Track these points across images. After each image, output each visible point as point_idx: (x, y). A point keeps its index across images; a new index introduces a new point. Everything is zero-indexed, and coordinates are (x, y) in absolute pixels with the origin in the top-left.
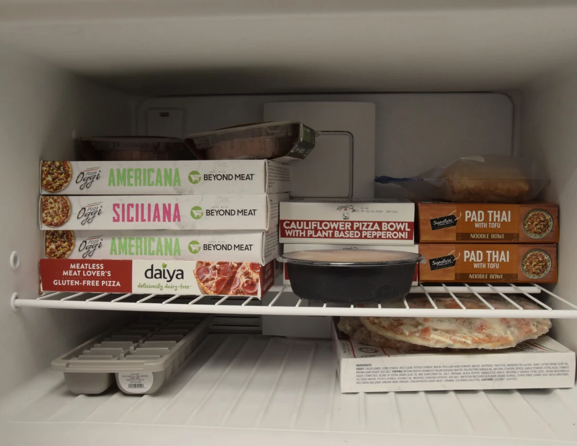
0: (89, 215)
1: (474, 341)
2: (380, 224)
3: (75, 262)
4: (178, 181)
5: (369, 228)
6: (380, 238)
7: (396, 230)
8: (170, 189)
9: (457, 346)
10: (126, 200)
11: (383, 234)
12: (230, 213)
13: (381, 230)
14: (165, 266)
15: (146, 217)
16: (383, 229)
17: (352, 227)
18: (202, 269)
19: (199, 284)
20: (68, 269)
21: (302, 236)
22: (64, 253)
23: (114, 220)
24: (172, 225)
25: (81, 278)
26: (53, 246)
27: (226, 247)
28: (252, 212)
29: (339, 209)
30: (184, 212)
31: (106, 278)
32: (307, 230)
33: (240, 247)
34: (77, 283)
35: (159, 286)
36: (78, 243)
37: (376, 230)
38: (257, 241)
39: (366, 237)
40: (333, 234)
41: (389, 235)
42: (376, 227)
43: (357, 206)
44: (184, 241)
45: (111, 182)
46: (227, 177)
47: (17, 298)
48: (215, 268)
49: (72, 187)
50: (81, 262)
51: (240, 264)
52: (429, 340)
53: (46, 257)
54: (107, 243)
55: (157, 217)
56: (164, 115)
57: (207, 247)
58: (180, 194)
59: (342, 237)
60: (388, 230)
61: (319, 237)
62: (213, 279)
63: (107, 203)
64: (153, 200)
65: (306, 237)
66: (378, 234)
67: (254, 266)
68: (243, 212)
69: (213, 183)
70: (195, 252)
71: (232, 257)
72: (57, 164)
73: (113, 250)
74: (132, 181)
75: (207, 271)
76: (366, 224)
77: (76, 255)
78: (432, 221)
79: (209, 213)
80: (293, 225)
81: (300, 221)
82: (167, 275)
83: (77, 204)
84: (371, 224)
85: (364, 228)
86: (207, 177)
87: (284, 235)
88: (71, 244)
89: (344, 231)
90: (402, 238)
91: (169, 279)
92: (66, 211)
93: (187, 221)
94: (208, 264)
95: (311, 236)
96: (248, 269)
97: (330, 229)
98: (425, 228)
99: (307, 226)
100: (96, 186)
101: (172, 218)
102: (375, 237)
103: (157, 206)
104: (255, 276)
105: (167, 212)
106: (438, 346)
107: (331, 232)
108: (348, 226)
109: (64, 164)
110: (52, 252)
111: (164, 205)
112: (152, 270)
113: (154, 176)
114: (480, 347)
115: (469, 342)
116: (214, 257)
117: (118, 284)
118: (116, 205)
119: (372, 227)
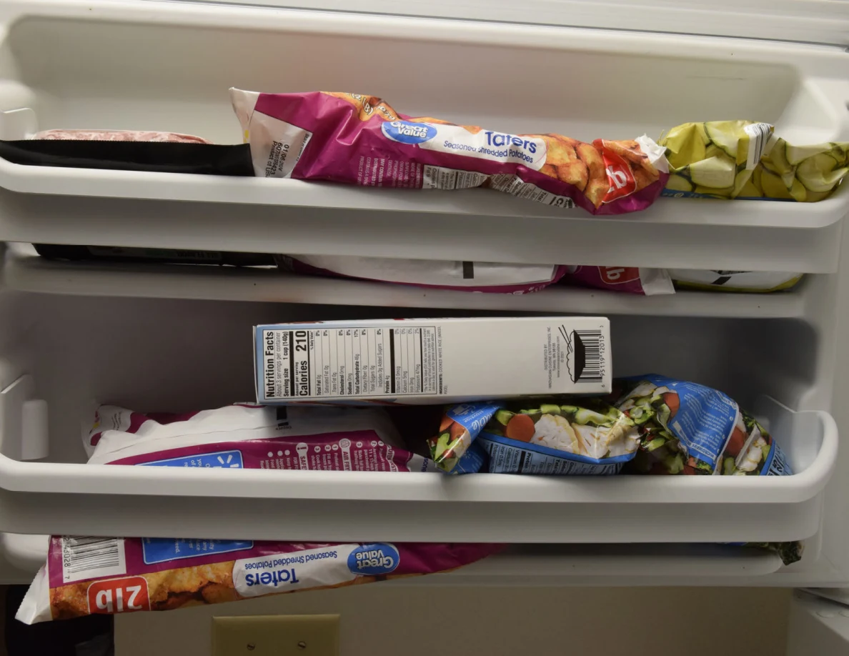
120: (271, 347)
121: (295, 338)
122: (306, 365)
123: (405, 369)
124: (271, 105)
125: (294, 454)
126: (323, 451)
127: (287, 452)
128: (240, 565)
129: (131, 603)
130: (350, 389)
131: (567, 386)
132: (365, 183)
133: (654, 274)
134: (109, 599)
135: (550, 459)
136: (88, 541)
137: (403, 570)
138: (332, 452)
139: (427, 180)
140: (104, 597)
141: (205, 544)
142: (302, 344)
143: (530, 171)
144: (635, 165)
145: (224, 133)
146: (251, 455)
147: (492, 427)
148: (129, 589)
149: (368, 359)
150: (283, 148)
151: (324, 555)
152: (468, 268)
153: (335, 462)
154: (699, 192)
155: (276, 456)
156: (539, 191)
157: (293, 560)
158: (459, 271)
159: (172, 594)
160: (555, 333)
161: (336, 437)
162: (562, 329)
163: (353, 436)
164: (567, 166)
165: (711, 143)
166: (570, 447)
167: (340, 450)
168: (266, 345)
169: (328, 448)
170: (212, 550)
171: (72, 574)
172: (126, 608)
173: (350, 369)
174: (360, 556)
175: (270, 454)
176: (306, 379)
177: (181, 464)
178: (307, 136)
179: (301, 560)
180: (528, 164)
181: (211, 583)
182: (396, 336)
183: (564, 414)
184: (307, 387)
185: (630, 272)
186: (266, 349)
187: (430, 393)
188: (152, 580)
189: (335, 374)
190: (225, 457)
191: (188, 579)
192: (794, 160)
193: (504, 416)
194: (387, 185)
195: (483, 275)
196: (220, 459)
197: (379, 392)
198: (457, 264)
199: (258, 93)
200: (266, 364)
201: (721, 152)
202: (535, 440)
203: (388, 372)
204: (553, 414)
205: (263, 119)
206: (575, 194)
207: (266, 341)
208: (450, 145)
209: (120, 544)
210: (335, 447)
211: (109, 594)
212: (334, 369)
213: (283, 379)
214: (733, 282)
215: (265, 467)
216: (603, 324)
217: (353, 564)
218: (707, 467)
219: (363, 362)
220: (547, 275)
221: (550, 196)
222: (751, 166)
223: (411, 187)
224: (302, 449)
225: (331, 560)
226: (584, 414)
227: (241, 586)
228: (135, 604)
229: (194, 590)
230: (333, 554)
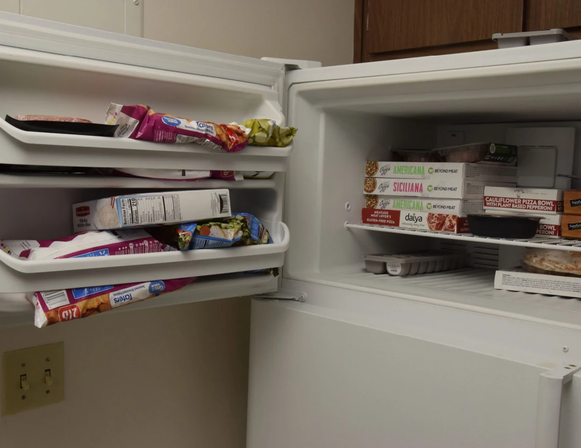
0: (384, 187)
1: (566, 268)
2: (537, 201)
3: (376, 210)
4: (423, 173)
5: (531, 203)
6: (537, 209)
7: (546, 205)
8: (419, 176)
9: (557, 270)
10: (400, 181)
11: (538, 207)
12: (445, 189)
13: (537, 205)
14: (414, 214)
15: (407, 189)
16: (539, 204)
17: (522, 202)
18: (431, 216)
19: (428, 225)
20: (373, 213)
21: (495, 206)
22: (374, 206)
23: (394, 190)
24: (418, 194)
25: (378, 218)
26: (369, 203)
27: (443, 207)
28: (455, 189)
29: (516, 191)
30: (425, 188)
31: (388, 219)
32: (497, 203)
33: (449, 207)
34: (377, 221)
35: (411, 224)
36: (380, 201)
37: (535, 205)
38: (457, 204)
39: (529, 208)
40: (511, 206)
41: (542, 208)
42: (535, 202)
43: (525, 190)
44: (425, 202)
45: (395, 172)
46: (445, 171)
47: (348, 223)
48: (436, 217)
49: (378, 174)
50: (379, 210)
51: (447, 215)
52: (543, 265)
53: (366, 207)
54: (392, 201)
55: (412, 190)
57: (435, 206)
58: (424, 178)
59: (516, 208)
60: (541, 205)
61: (504, 207)
62: (435, 222)
63: (392, 181)
64: (411, 181)
65: (497, 206)
66: (536, 207)
67: (454, 217)
68: (451, 189)
69: (439, 174)
70: (429, 209)
71: (444, 212)
72: (373, 163)
73: (394, 206)
74: (404, 171)
75: (433, 218)
76: (529, 201)
77: (378, 207)
78: (571, 201)
79: (436, 189)
80: (491, 200)
81: (494, 197)
82: (415, 219)
83: (379, 182)
84: (532, 201)
85: (528, 203)
86: (436, 171)
87: (485, 205)
88: (377, 202)
89: (517, 204)
90: (549, 210)
91: (415, 221)
92: (374, 185)
93: (426, 193)
94: (433, 215)
95: (500, 206)
96: (451, 218)
97: (510, 203)
98: (567, 205)
99: (498, 200)
100: (389, 174)
101: (419, 190)
102: (534, 209)
103: (413, 184)
104: (454, 222)
105: (417, 187)
106: (547, 269)
107: (510, 204)
108: (519, 201)
109: (375, 163)
110: (369, 205)
111: (416, 184)
112: (408, 216)
113: (413, 169)
114: (571, 272)
115: (563, 268)
116: (437, 212)
117: (394, 222)
118: (395, 183)
119: (533, 203)
120: (124, 205)
121: (132, 201)
122: (137, 212)
123: (168, 212)
124: (128, 111)
125: (129, 248)
126: (139, 246)
127: (126, 248)
128: (111, 294)
129: (74, 316)
130: (152, 220)
131: (219, 215)
132: (157, 140)
133: (238, 173)
134: (67, 314)
135: (216, 242)
136: (50, 293)
137: (165, 291)
138: (142, 246)
139: (177, 139)
140: (65, 314)
141: (96, 288)
142: (135, 204)
143: (212, 137)
144: (240, 134)
145: (110, 121)
146: (112, 249)
147: (196, 232)
148: (73, 310)
149: (157, 209)
150: (128, 126)
151: (140, 287)
152: (184, 172)
153: (143, 250)
154: (256, 144)
155: (122, 249)
156: (213, 144)
157: (130, 291)
158: (181, 173)
159: (88, 310)
160: (214, 196)
161: (142, 240)
162: (215, 194)
163: (148, 239)
164: (221, 135)
165: (260, 127)
166: (222, 237)
167: (145, 245)
168: (122, 205)
169: (140, 244)
170: (97, 291)
171: (52, 305)
172: (73, 318)
173: (151, 212)
174: (153, 286)
175: (120, 249)
176: (137, 217)
177: (86, 256)
178: (137, 122)
179: (133, 290)
180: (211, 134)
181: (102, 303)
182: (165, 199)
183: (217, 225)
184: (137, 220)
185: (231, 173)
186: (122, 206)
187: (177, 220)
188: (80, 305)
189: (146, 215)
190: (102, 252)
191: (94, 303)
192: (281, 133)
193: (199, 227)
194: (164, 141)
195: (189, 175)
196: (100, 253)
197: (161, 221)
198: (179, 170)
199: (122, 106)
200: (123, 212)
201: (263, 130)
202: (210, 235)
203: (164, 213)
204: (215, 225)
205: (124, 115)
206: (223, 145)
207: (122, 203)
208: (186, 127)
209: (65, 292)
210: (143, 244)
211: (66, 312)
212: (146, 213)
213: (129, 217)
214: (260, 175)
215: (117, 254)
216: (226, 192)
217: (150, 290)
218: (256, 242)
219: (155, 210)
220: (208, 174)
221: (217, 146)
222: (270, 135)
223: (171, 142)
224: (131, 246)
225: (143, 288)
226: (223, 225)
227: (113, 303)
228: (76, 315)
229: (96, 307)
230: (143, 286)
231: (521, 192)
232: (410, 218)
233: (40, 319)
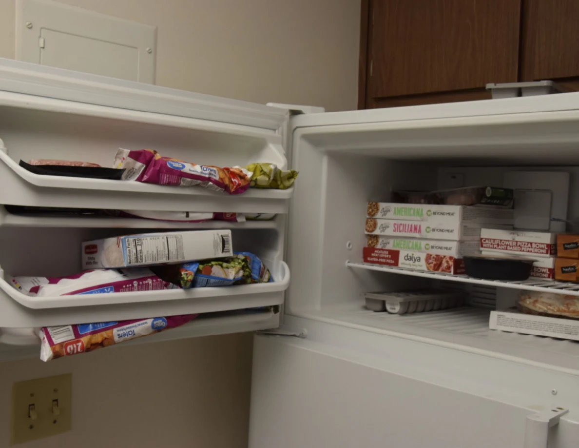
0: (384, 228)
1: (559, 310)
2: (531, 244)
3: (377, 249)
4: (422, 215)
5: (526, 246)
6: (531, 251)
7: (540, 248)
8: (418, 218)
9: (550, 312)
10: (399, 222)
11: (532, 250)
12: (442, 231)
13: (532, 248)
14: (413, 255)
15: (407, 230)
16: (533, 247)
17: (517, 244)
18: (429, 257)
19: (426, 266)
20: (374, 252)
21: (491, 248)
22: (374, 245)
23: (394, 231)
24: (417, 235)
25: (378, 257)
26: (370, 242)
27: (441, 248)
28: (452, 231)
29: (511, 234)
30: (423, 229)
31: (388, 258)
32: (493, 245)
33: (446, 248)
34: (377, 260)
35: (410, 265)
36: (380, 240)
37: (529, 247)
38: (454, 246)
39: (523, 251)
40: (507, 248)
41: (536, 250)
42: (529, 245)
43: (520, 233)
44: (423, 243)
45: (395, 213)
46: (443, 214)
47: (349, 262)
48: (434, 257)
49: (379, 215)
50: (380, 250)
51: (445, 256)
52: (536, 307)
53: (367, 246)
54: (391, 241)
55: (411, 230)
56: (454, 177)
57: (432, 247)
58: (422, 220)
59: (511, 250)
60: (535, 248)
61: (499, 249)
62: (432, 263)
63: (392, 222)
64: (410, 223)
65: (493, 248)
66: (530, 249)
67: (451, 258)
68: (448, 231)
69: (437, 216)
70: (428, 249)
71: (442, 253)
72: (374, 204)
73: (394, 246)
74: (403, 213)
75: (430, 259)
76: (524, 243)
77: (379, 246)
78: (564, 245)
79: (433, 230)
80: (487, 241)
81: (490, 239)
82: (413, 259)
83: (380, 222)
84: (527, 243)
85: (523, 246)
86: (434, 213)
87: (482, 246)
88: (377, 242)
89: (512, 246)
90: (543, 253)
91: (414, 261)
92: (375, 225)
93: (424, 234)
94: (431, 255)
95: (495, 248)
96: (448, 259)
97: (505, 245)
98: (560, 248)
99: (494, 242)
100: (389, 215)
101: (418, 231)
102: (528, 251)
103: (411, 226)
104: (451, 263)
105: (416, 229)
106: (541, 311)
107: (506, 246)
108: (515, 244)
109: (376, 204)
110: (370, 244)
111: (415, 226)
112: (407, 256)
113: (412, 212)
114: (563, 314)
115: (555, 310)
116: (434, 252)
117: (393, 262)
118: (395, 224)
119: (527, 245)
120: (129, 245)
121: (137, 241)
122: (141, 251)
123: (172, 251)
124: (135, 155)
125: (133, 286)
126: (143, 284)
127: (130, 285)
128: (115, 330)
129: (79, 350)
130: (155, 259)
131: (221, 255)
132: (162, 183)
133: (240, 214)
134: (72, 349)
135: (217, 280)
136: (56, 328)
137: (168, 327)
138: (146, 284)
139: (182, 183)
140: (70, 348)
141: (101, 324)
142: (139, 243)
143: (215, 180)
144: (242, 177)
145: (118, 165)
146: (117, 287)
147: (198, 272)
148: (77, 344)
149: (161, 248)
150: (134, 170)
151: (143, 324)
152: (187, 214)
153: (146, 287)
154: (257, 186)
155: (126, 287)
156: (216, 186)
157: (133, 327)
158: (184, 215)
159: (92, 345)
160: (216, 236)
161: (146, 279)
162: (218, 234)
163: (152, 278)
164: (224, 178)
165: (262, 171)
166: (223, 276)
167: (148, 283)
168: (127, 244)
169: (144, 282)
170: (101, 327)
171: (57, 340)
172: (77, 352)
173: (155, 252)
174: (155, 323)
175: (124, 286)
176: (141, 257)
178: (143, 166)
179: (136, 326)
180: (214, 177)
181: (106, 338)
182: (168, 239)
183: (220, 265)
184: (141, 259)
185: (234, 214)
186: (127, 246)
187: (180, 260)
188: (85, 340)
189: (150, 254)
190: (107, 289)
191: (98, 338)
192: (282, 176)
193: (201, 267)
194: (169, 184)
195: (193, 216)
196: (106, 290)
197: (163, 260)
198: (183, 212)
199: (129, 151)
200: (128, 251)
201: (265, 174)
202: (212, 274)
203: (167, 252)
204: (216, 265)
205: (131, 160)
206: (226, 188)
207: (127, 243)
208: (190, 170)
209: (70, 327)
210: (147, 282)
211: (71, 346)
212: (150, 252)
213: (134, 257)
214: (262, 217)
215: (122, 291)
216: (228, 233)
217: (153, 326)
218: (256, 281)
219: (159, 250)
220: (211, 216)
221: (220, 189)
222: (272, 178)
223: (176, 185)
224: (135, 283)
225: (145, 325)
226: (225, 265)
227: (116, 339)
228: (81, 350)
229: (100, 342)
230: (146, 323)
231: (516, 235)
232: (409, 258)
233: (46, 353)
